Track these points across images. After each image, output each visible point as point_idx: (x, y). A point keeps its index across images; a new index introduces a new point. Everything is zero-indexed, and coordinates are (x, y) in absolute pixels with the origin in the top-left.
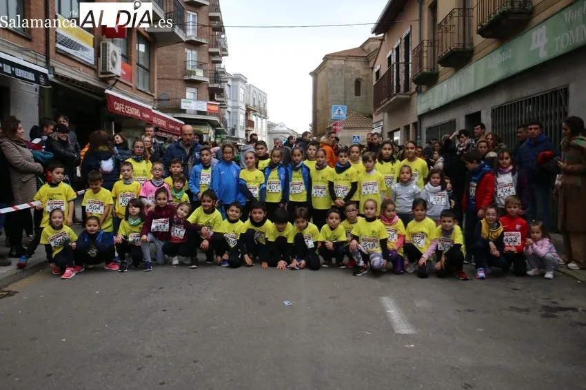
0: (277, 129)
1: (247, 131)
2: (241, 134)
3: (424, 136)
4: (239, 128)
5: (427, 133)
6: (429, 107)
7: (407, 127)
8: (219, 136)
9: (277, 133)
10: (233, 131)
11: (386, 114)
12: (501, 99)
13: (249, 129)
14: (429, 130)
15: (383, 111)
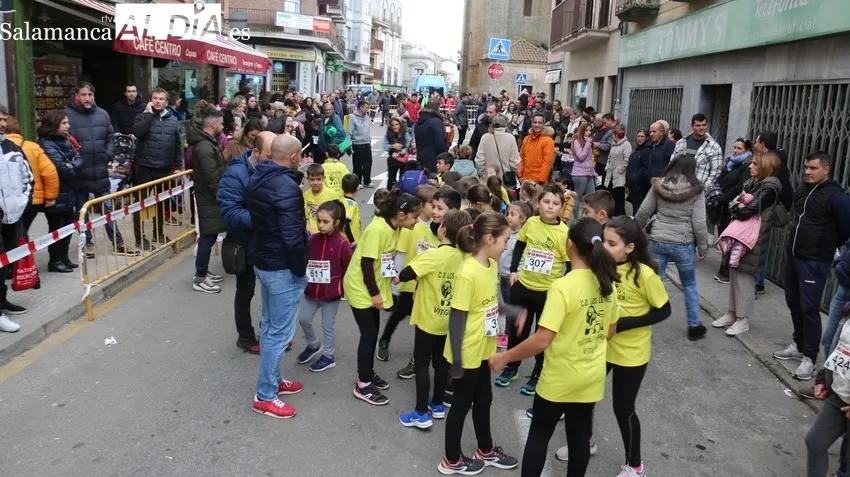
0: (414, 52)
1: (372, 54)
2: (364, 59)
3: (627, 101)
4: (361, 49)
5: (632, 96)
6: (638, 58)
7: (600, 81)
8: (331, 63)
9: (414, 58)
10: (353, 55)
11: (568, 54)
12: (776, 73)
13: (376, 52)
14: (636, 93)
15: (564, 49)
